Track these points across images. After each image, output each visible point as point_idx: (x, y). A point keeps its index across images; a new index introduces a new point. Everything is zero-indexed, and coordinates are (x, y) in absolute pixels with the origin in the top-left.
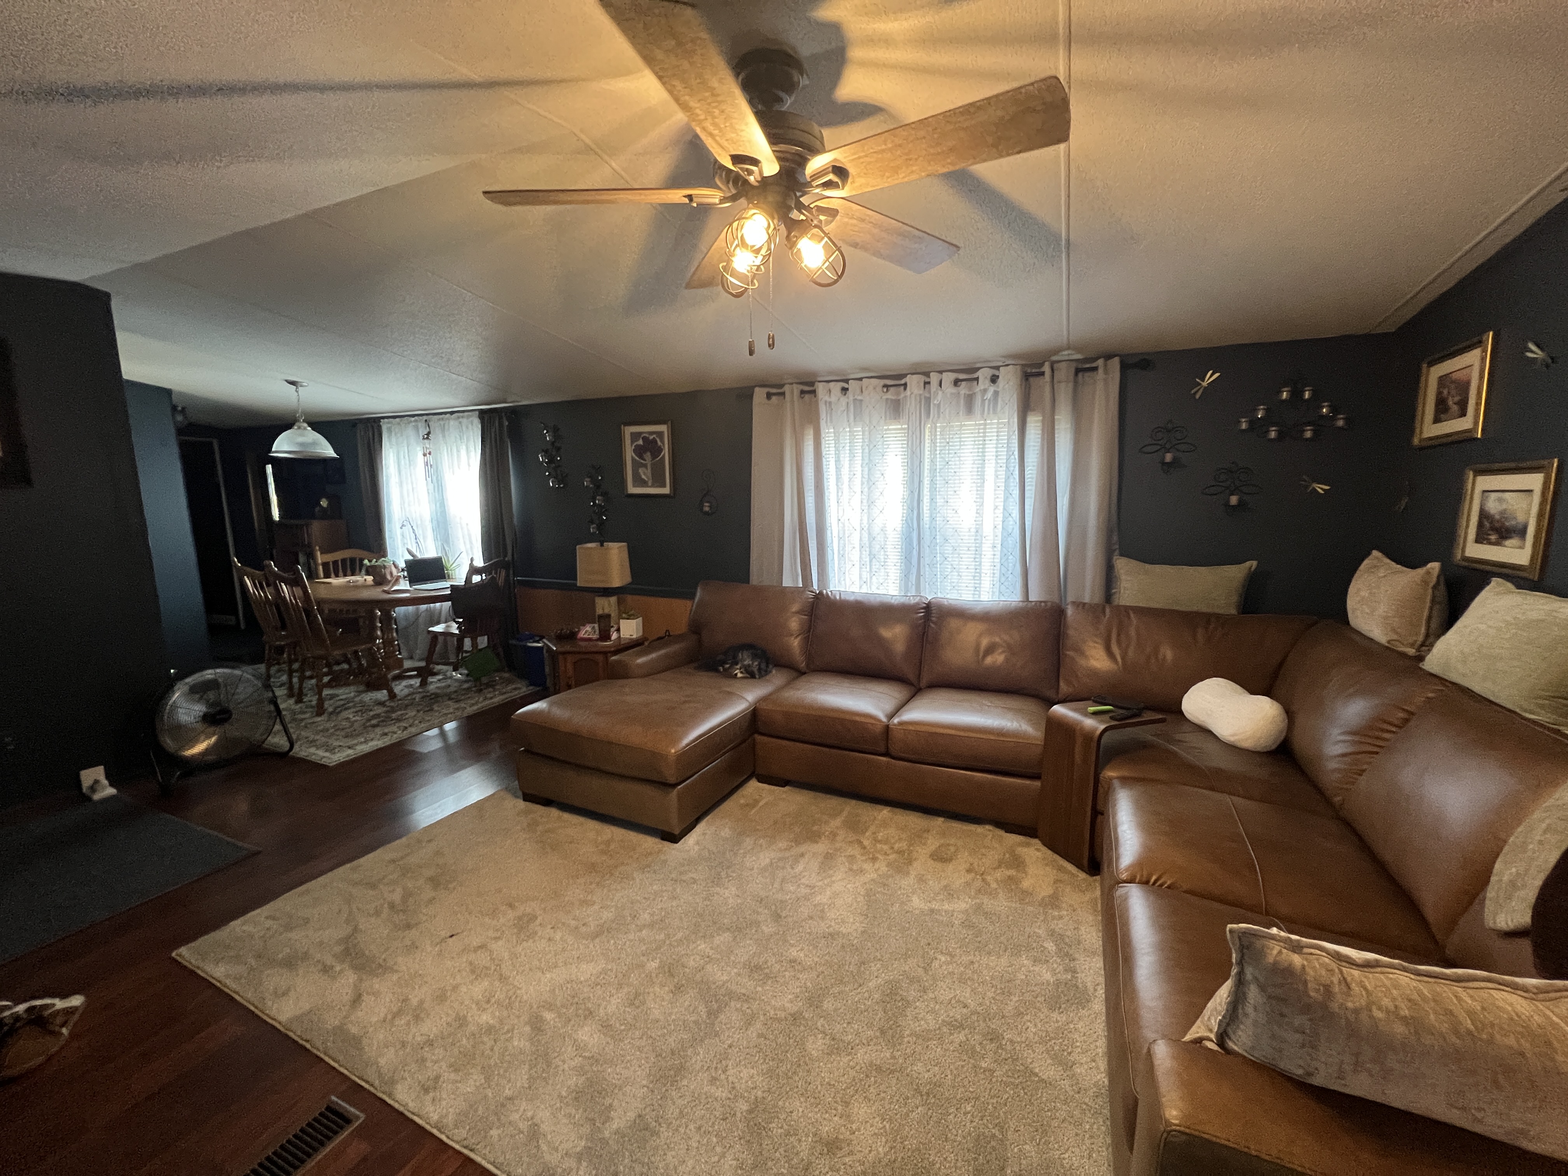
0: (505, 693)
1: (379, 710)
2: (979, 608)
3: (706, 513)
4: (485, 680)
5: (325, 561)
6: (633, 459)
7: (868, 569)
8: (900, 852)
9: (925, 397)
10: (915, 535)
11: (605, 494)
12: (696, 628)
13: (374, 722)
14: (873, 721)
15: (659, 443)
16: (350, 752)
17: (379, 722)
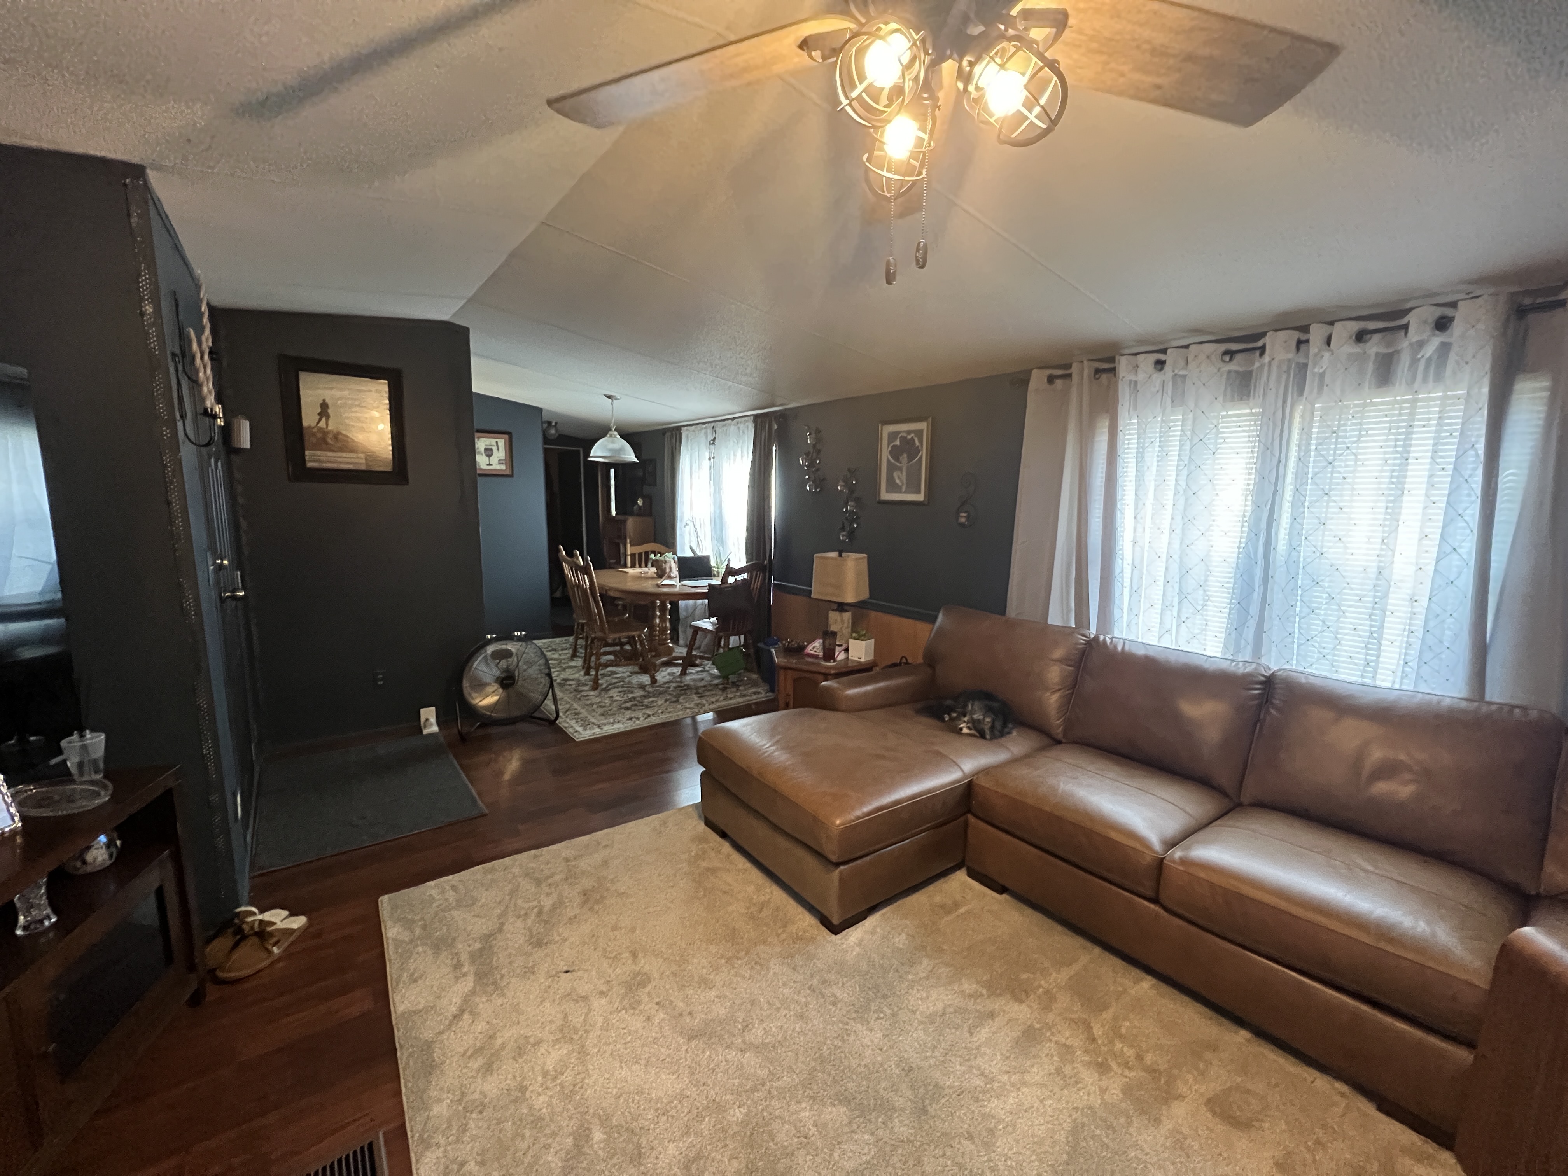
0: (744, 696)
1: (639, 693)
2: (1368, 697)
3: (962, 525)
4: (732, 678)
5: (633, 552)
6: (888, 461)
7: (1175, 614)
8: (1152, 1071)
9: (1298, 364)
10: (1258, 572)
11: (858, 500)
12: (931, 660)
13: (628, 705)
14: (1138, 846)
15: (917, 444)
16: (597, 731)
17: (633, 705)
